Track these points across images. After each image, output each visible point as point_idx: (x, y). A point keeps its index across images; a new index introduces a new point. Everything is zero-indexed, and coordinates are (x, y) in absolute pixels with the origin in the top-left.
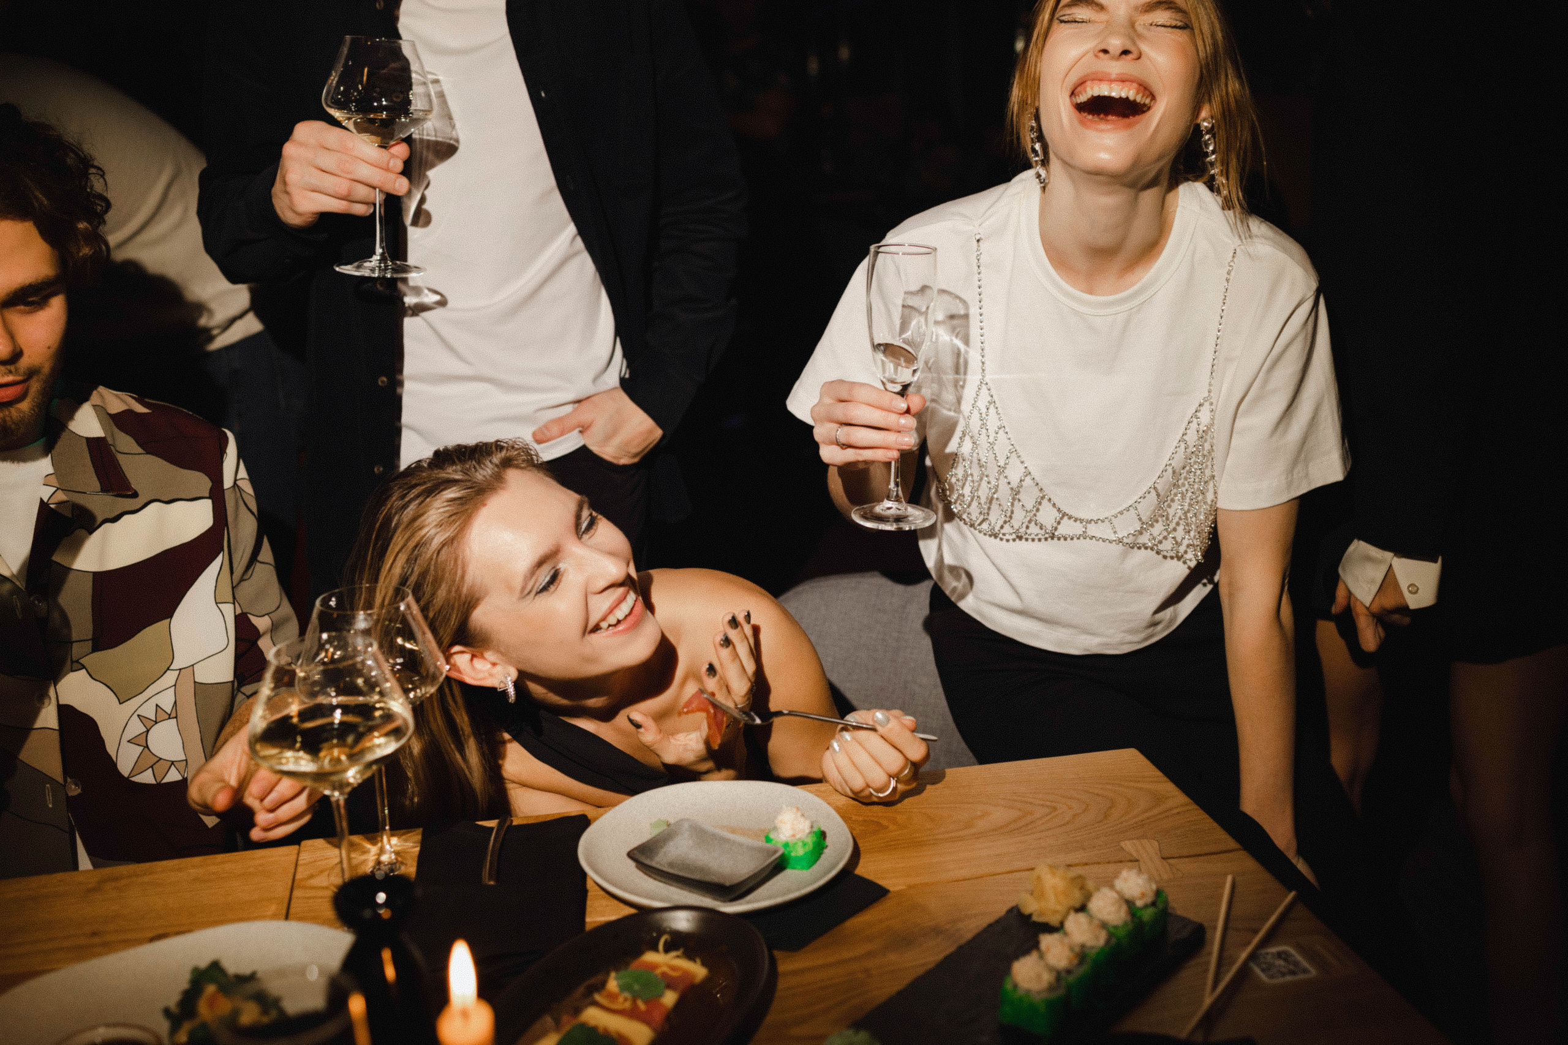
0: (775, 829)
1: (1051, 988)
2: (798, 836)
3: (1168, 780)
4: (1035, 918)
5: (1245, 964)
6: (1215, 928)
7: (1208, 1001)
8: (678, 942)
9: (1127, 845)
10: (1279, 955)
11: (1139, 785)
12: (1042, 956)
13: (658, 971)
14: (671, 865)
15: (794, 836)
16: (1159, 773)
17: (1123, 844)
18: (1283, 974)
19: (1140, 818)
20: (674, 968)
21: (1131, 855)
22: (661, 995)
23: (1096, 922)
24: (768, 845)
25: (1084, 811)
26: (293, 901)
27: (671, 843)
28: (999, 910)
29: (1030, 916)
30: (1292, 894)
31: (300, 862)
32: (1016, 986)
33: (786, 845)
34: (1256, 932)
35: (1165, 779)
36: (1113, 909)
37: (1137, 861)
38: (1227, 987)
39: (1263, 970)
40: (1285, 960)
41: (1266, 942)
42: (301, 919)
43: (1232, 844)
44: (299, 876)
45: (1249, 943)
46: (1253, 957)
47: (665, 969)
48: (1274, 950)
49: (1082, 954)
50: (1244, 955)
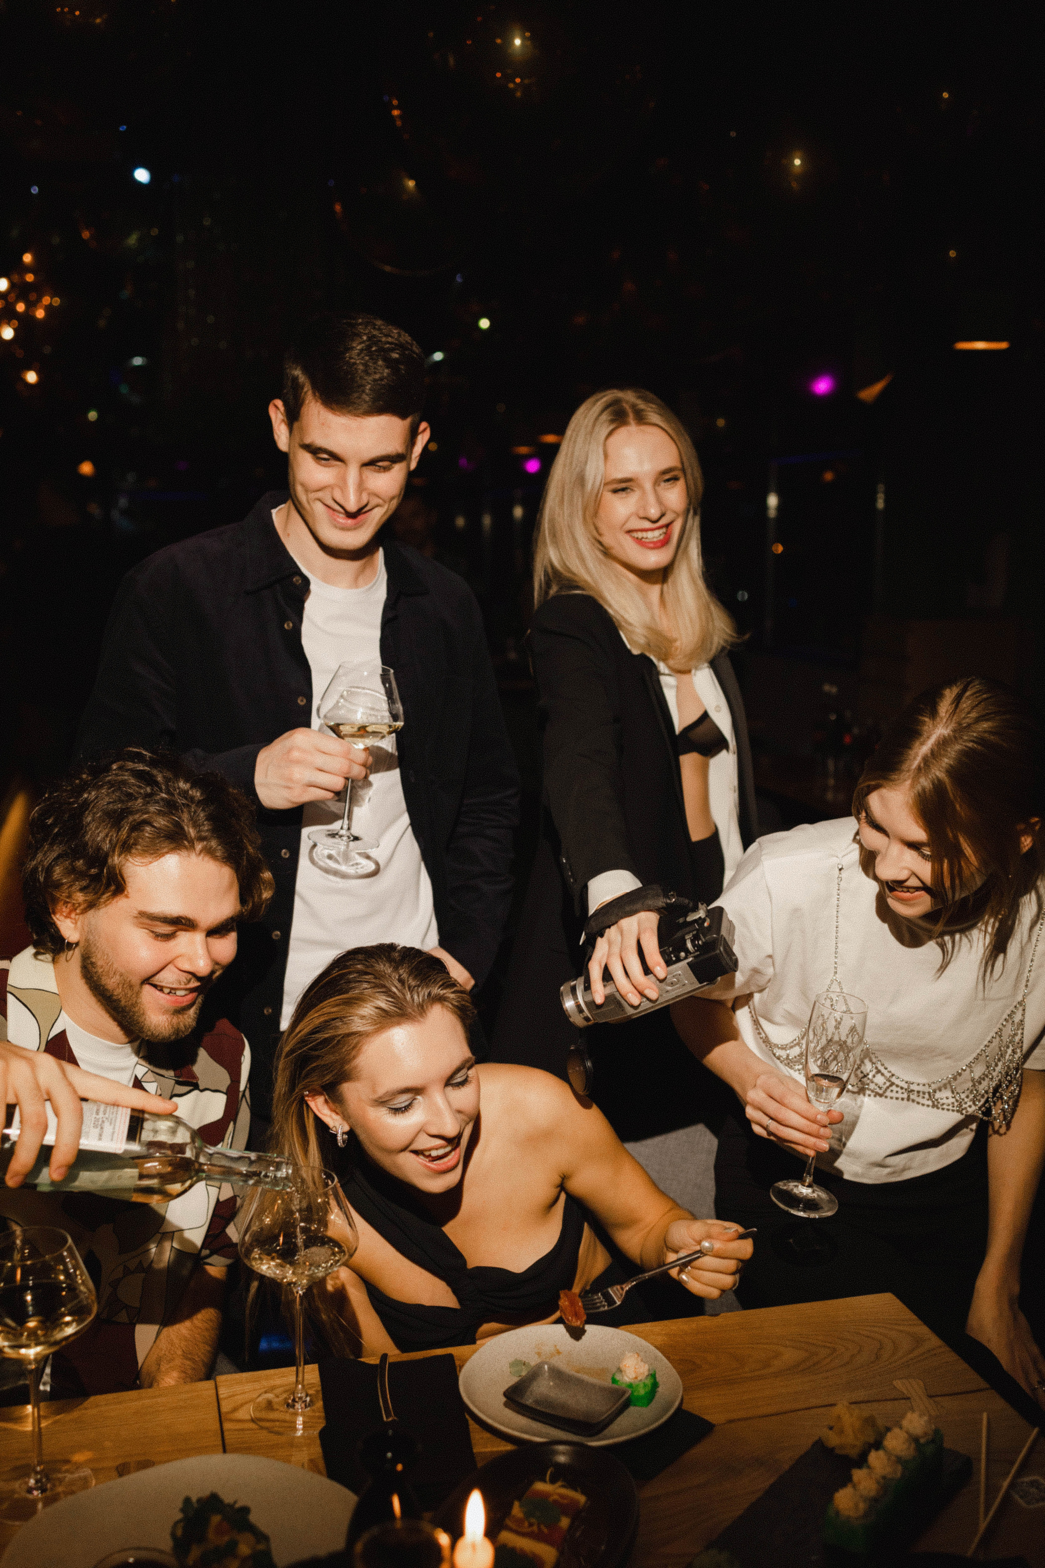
0: (620, 1370)
1: (866, 1515)
2: (639, 1378)
3: (922, 1323)
4: (838, 1451)
5: (1007, 1492)
6: (979, 1460)
7: (983, 1525)
8: (561, 1474)
9: (898, 1384)
10: (1033, 1483)
11: (901, 1328)
12: (854, 1487)
13: (551, 1499)
14: (537, 1402)
15: (636, 1378)
16: (915, 1317)
17: (895, 1383)
18: (1038, 1501)
19: (905, 1359)
20: (562, 1496)
21: (904, 1394)
22: (559, 1520)
23: (893, 1458)
24: (615, 1386)
25: (859, 1352)
26: (226, 1434)
27: (535, 1384)
28: (806, 1444)
29: (833, 1449)
30: (1036, 1430)
31: (221, 1396)
32: (837, 1513)
33: (630, 1385)
34: (1012, 1463)
35: (920, 1322)
36: (905, 1446)
37: (908, 1398)
38: (996, 1512)
39: (1021, 1497)
40: (1037, 1488)
41: (1019, 1474)
42: (236, 1450)
43: (983, 1384)
44: (224, 1409)
45: (1008, 1473)
46: (1012, 1485)
47: (556, 1497)
48: (1027, 1479)
49: (885, 1483)
50: (1006, 1484)
